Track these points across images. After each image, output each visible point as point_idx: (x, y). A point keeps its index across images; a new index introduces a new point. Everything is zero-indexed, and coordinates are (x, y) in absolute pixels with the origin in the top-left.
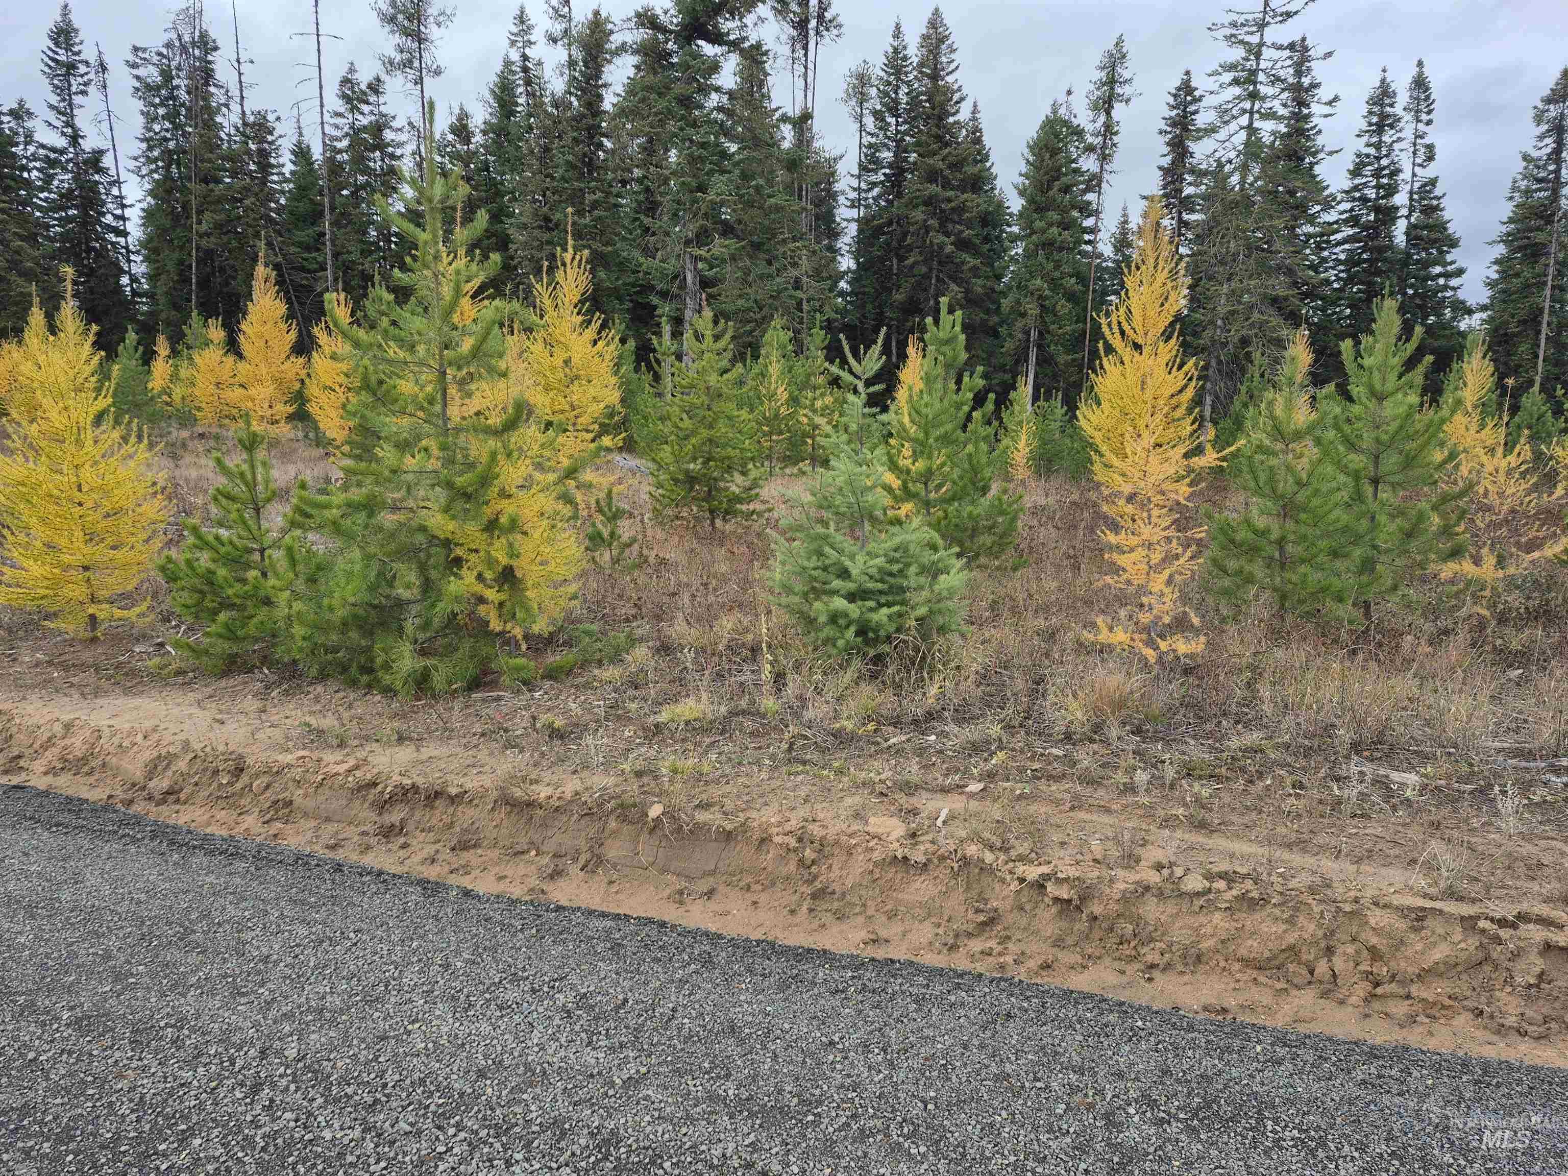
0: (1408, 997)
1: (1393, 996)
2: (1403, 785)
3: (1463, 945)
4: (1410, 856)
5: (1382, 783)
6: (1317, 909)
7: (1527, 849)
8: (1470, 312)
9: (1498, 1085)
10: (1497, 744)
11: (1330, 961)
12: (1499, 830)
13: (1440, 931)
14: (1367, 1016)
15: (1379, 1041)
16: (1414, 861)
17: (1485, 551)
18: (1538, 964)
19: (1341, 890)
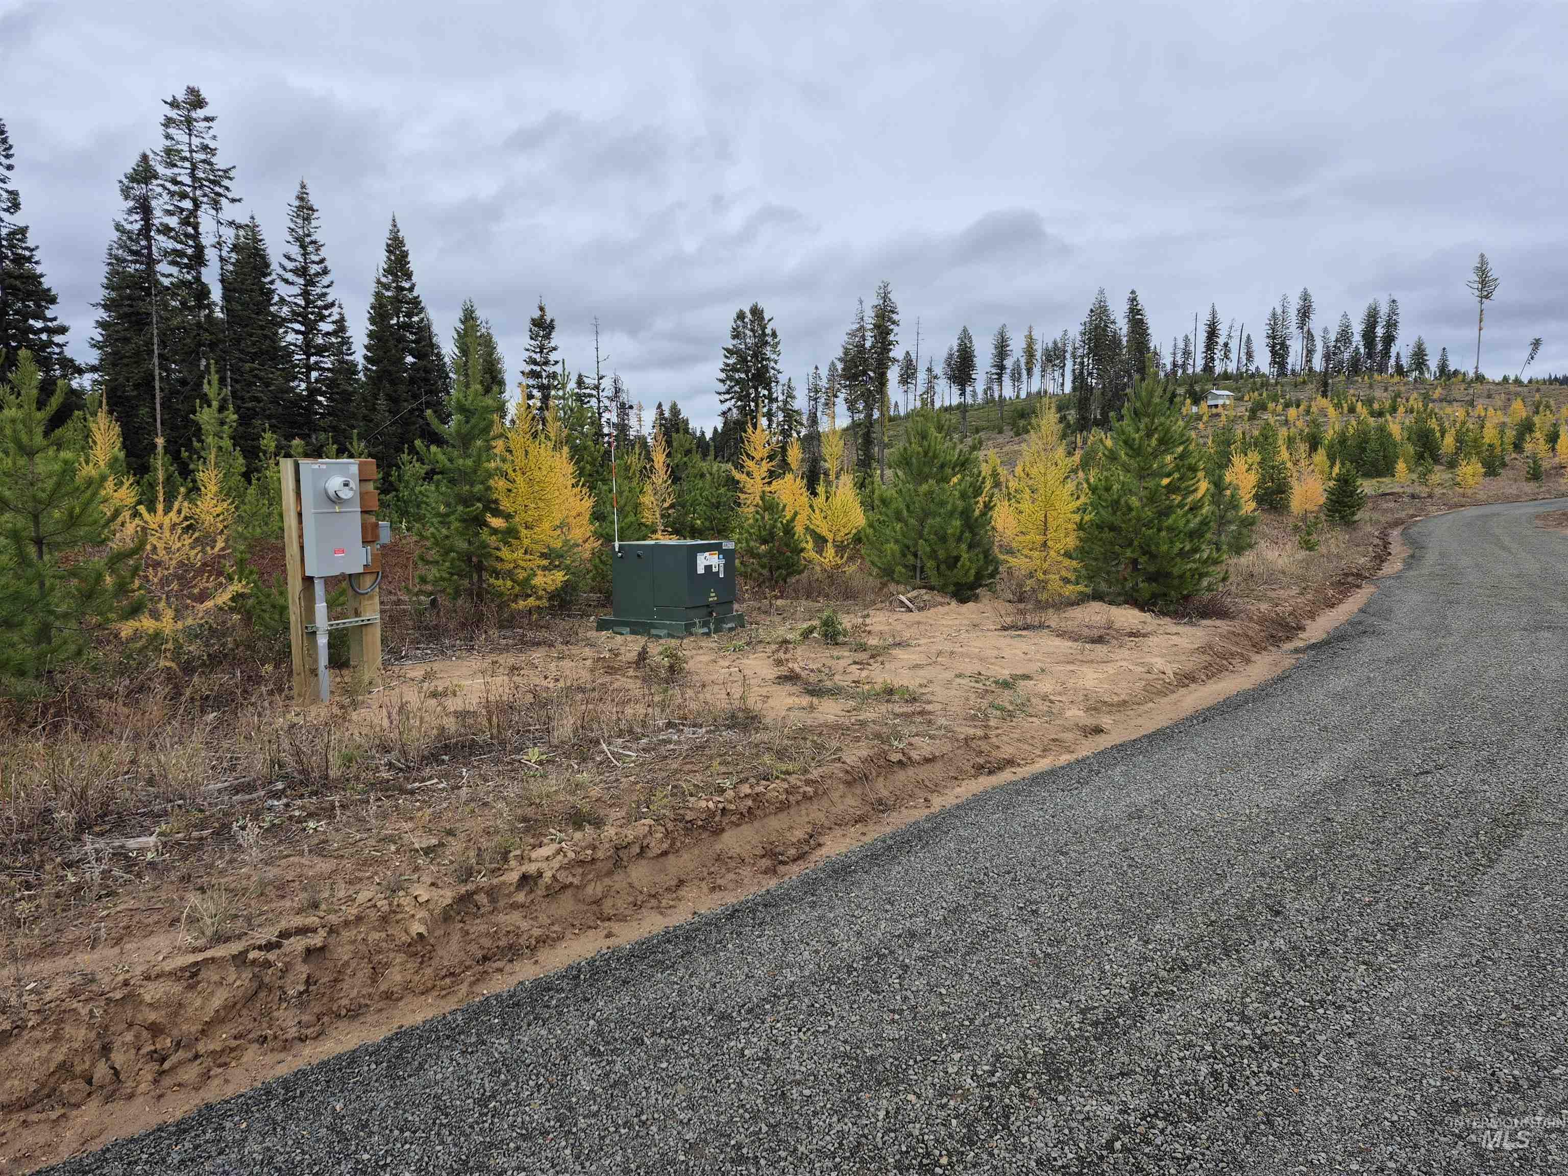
0: (197, 1056)
1: (180, 1063)
2: (142, 850)
3: (238, 983)
4: (170, 917)
5: (120, 855)
6: (84, 1012)
7: (272, 873)
8: (80, 371)
9: (302, 1094)
10: (219, 785)
11: (108, 1059)
12: (244, 863)
13: (216, 978)
14: (160, 1096)
15: (179, 1115)
16: (175, 921)
17: (162, 605)
18: (302, 970)
19: (107, 979)
